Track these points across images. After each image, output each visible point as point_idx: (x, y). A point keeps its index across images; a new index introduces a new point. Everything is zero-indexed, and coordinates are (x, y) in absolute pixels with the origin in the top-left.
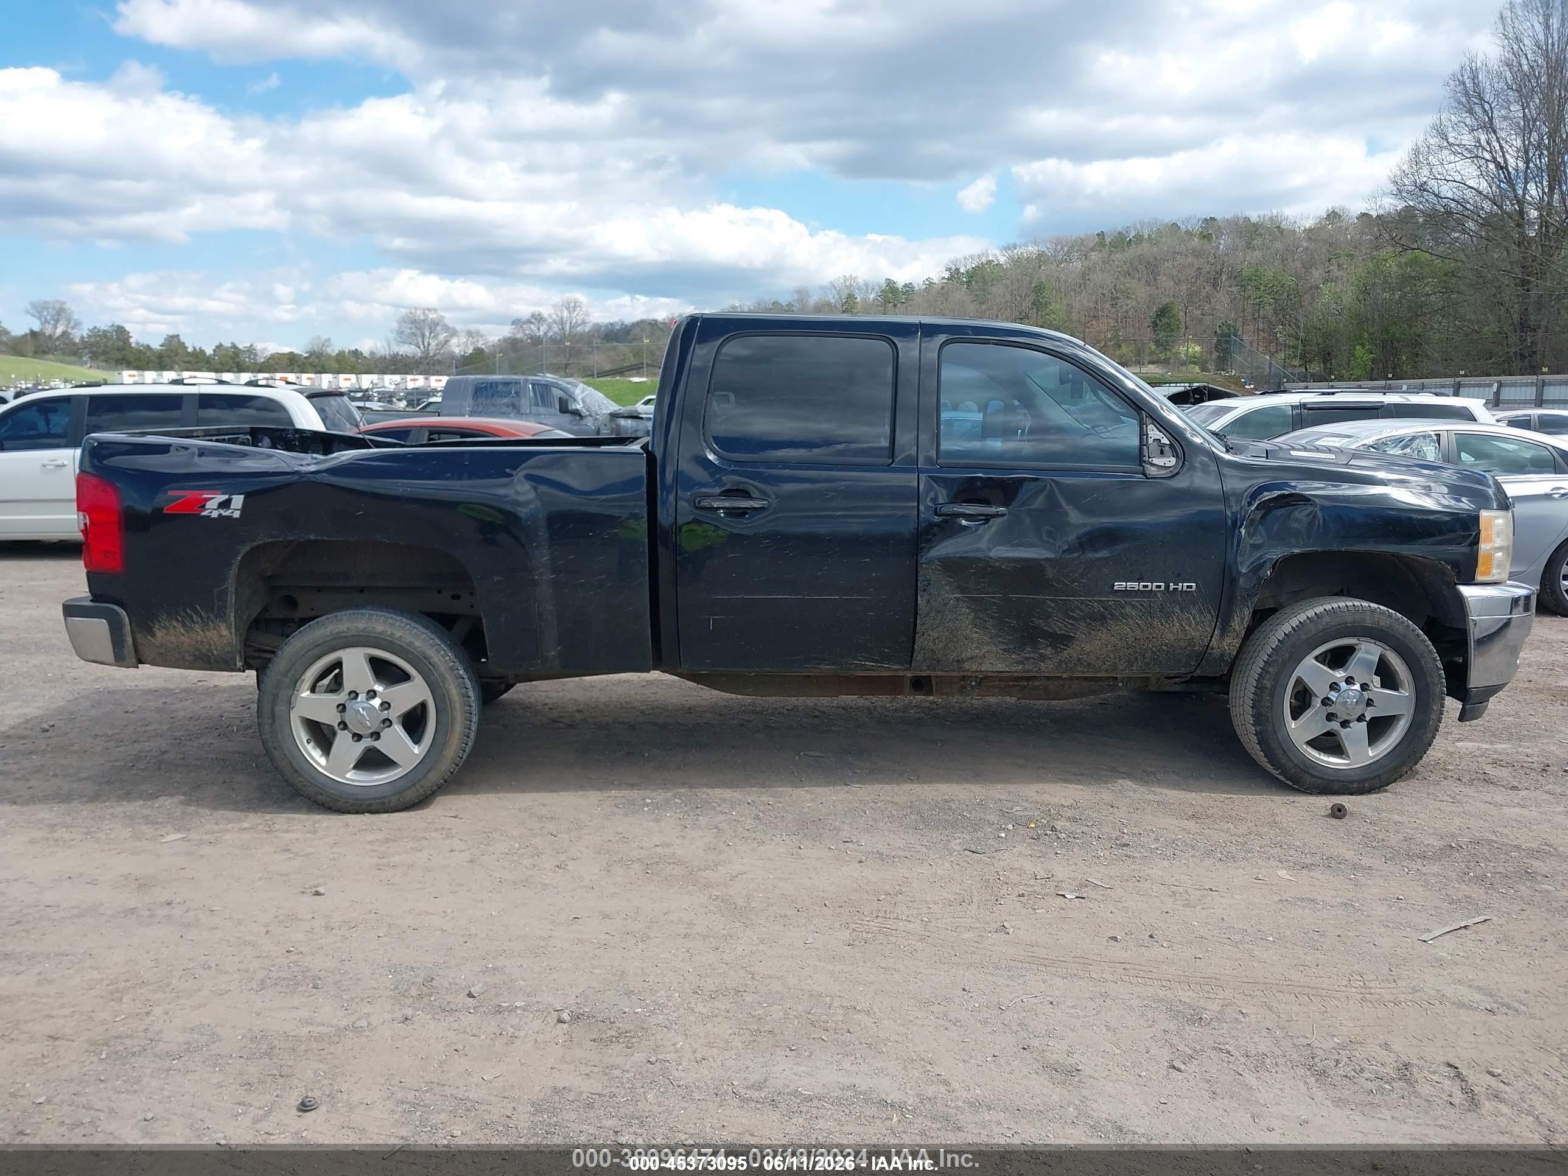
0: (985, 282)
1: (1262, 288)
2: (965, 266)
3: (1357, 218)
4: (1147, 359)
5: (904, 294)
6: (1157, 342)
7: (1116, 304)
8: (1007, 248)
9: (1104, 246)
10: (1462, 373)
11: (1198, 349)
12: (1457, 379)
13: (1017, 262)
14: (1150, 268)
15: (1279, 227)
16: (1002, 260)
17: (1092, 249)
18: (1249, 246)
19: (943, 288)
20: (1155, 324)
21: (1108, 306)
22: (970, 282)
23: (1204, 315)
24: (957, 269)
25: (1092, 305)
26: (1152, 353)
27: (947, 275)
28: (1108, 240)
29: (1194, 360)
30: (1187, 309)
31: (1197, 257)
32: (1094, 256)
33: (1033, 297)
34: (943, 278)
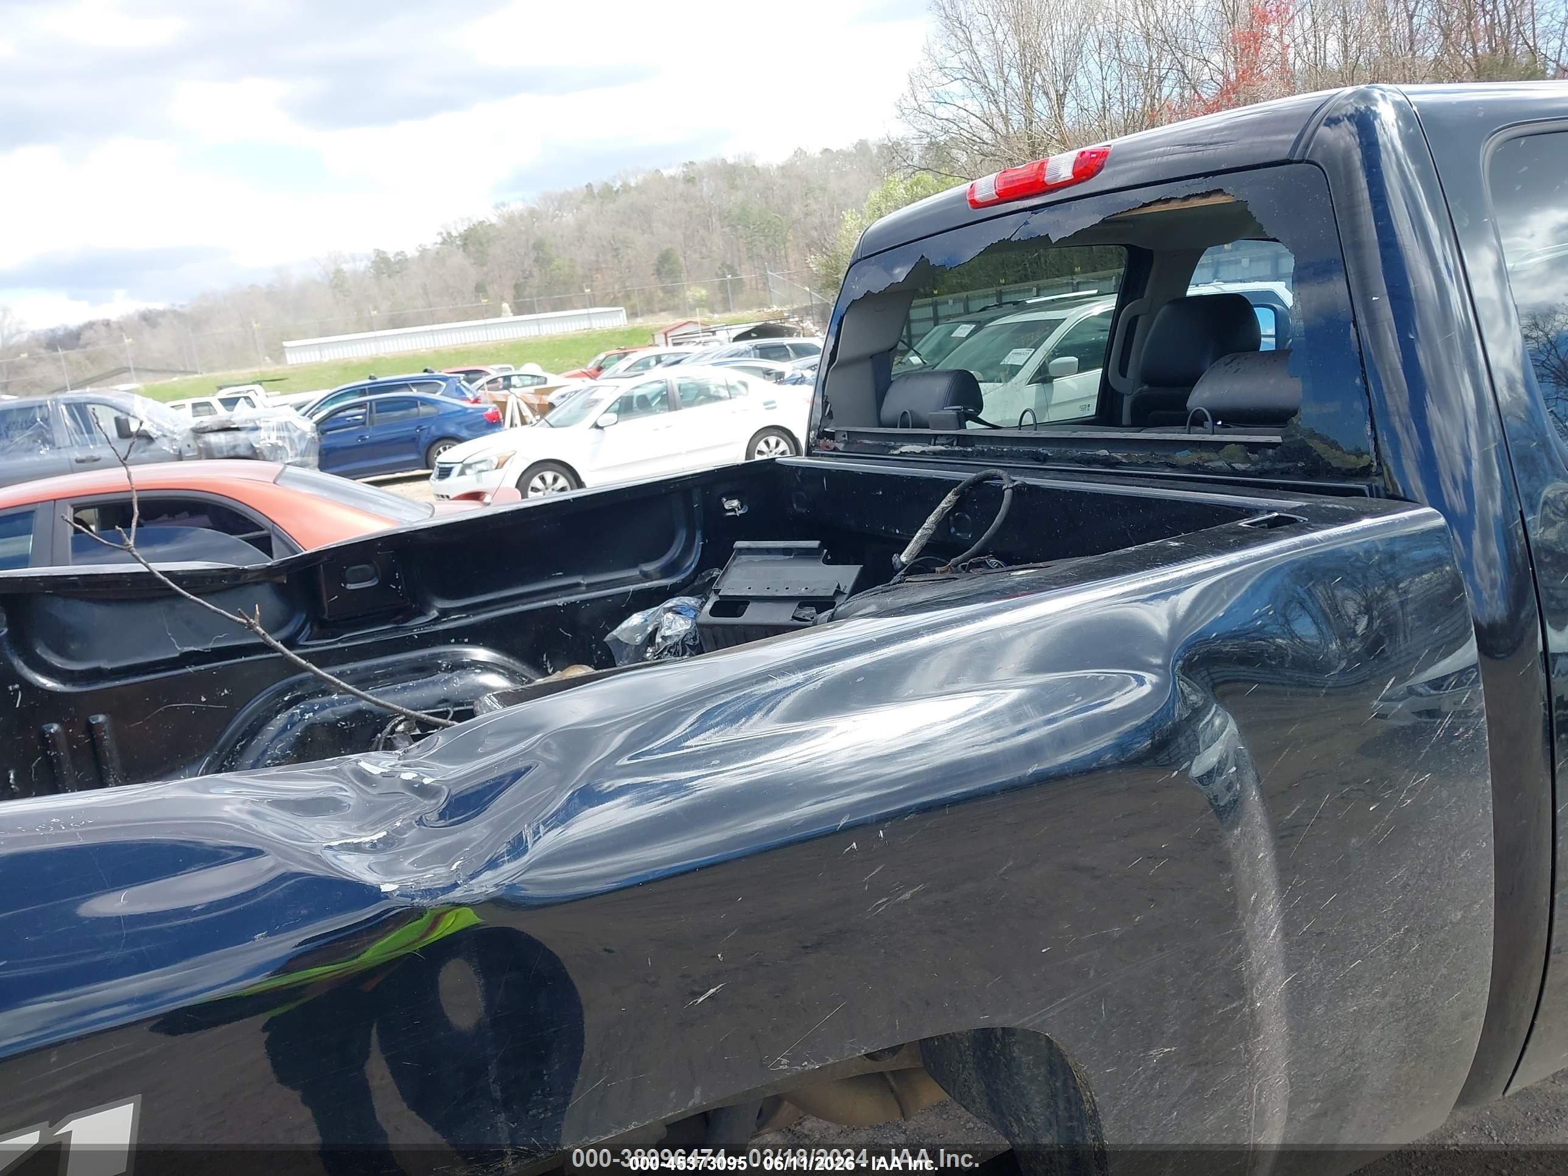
0: (481, 244)
1: (752, 227)
2: (456, 229)
3: (821, 153)
4: (657, 307)
5: (398, 263)
6: (665, 290)
7: (618, 255)
8: (497, 207)
9: (594, 197)
10: (1003, 281)
11: (704, 292)
12: (999, 288)
13: (510, 220)
14: (642, 215)
15: (754, 166)
16: (494, 220)
17: (583, 202)
18: (734, 187)
19: (438, 253)
20: (658, 272)
21: (609, 257)
22: (465, 244)
23: (703, 258)
24: (449, 234)
25: (593, 258)
26: (661, 301)
27: (439, 240)
28: (596, 191)
29: (701, 304)
30: (685, 253)
31: (686, 201)
32: (586, 208)
33: (533, 255)
34: (436, 243)
